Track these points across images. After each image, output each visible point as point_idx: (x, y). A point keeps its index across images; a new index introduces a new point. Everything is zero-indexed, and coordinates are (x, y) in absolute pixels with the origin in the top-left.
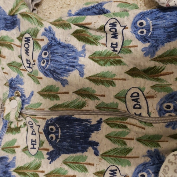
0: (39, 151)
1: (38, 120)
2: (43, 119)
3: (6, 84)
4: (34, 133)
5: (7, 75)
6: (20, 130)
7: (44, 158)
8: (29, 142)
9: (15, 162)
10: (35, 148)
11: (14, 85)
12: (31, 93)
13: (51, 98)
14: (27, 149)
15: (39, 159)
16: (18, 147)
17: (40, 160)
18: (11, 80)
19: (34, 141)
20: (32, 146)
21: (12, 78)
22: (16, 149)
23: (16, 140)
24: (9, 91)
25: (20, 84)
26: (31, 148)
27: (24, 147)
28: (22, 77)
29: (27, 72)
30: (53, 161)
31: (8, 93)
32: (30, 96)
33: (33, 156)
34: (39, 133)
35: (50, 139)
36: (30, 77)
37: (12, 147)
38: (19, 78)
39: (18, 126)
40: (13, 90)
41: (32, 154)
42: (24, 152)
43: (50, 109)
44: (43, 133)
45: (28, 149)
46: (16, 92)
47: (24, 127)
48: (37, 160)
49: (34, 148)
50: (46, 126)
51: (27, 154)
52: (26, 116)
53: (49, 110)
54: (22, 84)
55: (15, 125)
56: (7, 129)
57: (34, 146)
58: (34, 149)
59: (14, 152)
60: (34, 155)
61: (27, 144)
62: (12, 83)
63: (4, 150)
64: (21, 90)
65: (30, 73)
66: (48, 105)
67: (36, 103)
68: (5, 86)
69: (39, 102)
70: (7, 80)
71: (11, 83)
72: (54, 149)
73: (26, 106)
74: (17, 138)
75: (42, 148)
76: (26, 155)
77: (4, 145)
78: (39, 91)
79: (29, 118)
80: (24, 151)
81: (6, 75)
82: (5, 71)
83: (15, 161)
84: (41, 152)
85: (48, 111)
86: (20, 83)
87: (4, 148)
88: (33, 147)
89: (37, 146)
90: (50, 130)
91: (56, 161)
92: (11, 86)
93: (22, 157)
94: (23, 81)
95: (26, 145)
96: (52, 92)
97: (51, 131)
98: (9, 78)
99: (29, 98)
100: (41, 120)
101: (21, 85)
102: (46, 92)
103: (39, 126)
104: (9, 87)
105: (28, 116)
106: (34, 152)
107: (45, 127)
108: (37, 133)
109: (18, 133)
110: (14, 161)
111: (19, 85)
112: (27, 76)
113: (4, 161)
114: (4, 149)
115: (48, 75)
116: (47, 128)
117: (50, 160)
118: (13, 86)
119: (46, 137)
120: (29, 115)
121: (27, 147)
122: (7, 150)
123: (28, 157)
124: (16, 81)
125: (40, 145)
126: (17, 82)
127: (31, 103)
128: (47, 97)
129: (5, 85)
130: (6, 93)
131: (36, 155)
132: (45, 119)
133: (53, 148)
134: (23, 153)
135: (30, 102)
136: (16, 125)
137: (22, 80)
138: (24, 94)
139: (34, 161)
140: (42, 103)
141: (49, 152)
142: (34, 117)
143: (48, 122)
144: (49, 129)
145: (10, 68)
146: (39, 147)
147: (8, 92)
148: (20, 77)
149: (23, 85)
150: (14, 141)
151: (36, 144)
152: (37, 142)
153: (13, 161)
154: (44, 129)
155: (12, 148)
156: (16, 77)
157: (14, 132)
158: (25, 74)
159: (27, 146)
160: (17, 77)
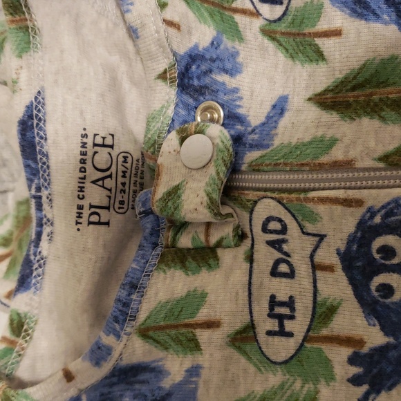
0: (308, 345)
1: (321, 209)
2: (347, 203)
3: (165, 72)
4: (283, 268)
5: (175, 31)
6: (216, 258)
7: (330, 377)
8: (261, 308)
9: (195, 391)
10: (290, 335)
11: (199, 78)
12: (274, 107)
13: (383, 114)
14: (251, 334)
15: (305, 381)
16: (211, 325)
17: (309, 386)
18: (190, 56)
19: (282, 304)
20: (273, 325)
21: (196, 46)
22: (203, 335)
23: (203, 296)
24: (177, 105)
25: (226, 71)
26: (269, 333)
27: (238, 325)
28: (237, 44)
29: (258, 23)
30: (378, 392)
31: (170, 112)
32: (269, 118)
33: (278, 368)
34: (315, 267)
35: (376, 294)
36: (273, 39)
37: (187, 326)
38: (222, 47)
39: (207, 241)
40: (191, 101)
41: (273, 358)
42: (239, 349)
43: (385, 158)
44: (339, 267)
45: (255, 336)
46: (202, 106)
47: (237, 245)
48: (298, 384)
49: (282, 333)
50: (359, 234)
51: (249, 358)
52: (252, 195)
53: (381, 165)
54: (232, 72)
55: (193, 239)
56: (159, 251)
57: (281, 325)
58: (283, 339)
59: (194, 346)
60: (285, 362)
61: (251, 312)
62: (194, 67)
63: (151, 338)
64: (226, 98)
65: (274, 27)
66: (372, 144)
67: (307, 139)
68: (160, 82)
69: (320, 134)
70: (175, 54)
71: (187, 68)
72: (391, 340)
73: (251, 156)
74: (208, 290)
75: (325, 332)
76: (243, 360)
77: (148, 317)
78: (319, 89)
79: (273, 203)
80: (237, 344)
81: (172, 31)
82: (169, 14)
83: (196, 383)
84: (321, 350)
85: (375, 170)
86: (228, 66)
87: (148, 329)
88: (277, 329)
89: (298, 326)
90: (377, 256)
91: (394, 392)
92: (186, 81)
93: (226, 370)
94: (240, 59)
95: (247, 320)
96: (389, 89)
97: (382, 258)
98: (183, 47)
99: (263, 124)
100: (338, 209)
101: (232, 75)
102: (356, 93)
103: (322, 237)
104: (179, 86)
105: (269, 194)
106: (282, 348)
107: (351, 240)
108: (303, 269)
109: (210, 267)
110: (191, 382)
111: (222, 78)
112: (260, 37)
113: (143, 382)
114: (151, 333)
115: (375, 14)
116: (360, 246)
117: (365, 388)
118: (196, 82)
119: (350, 288)
120: (273, 190)
121: (252, 326)
122: (162, 336)
123: (252, 369)
124: (213, 61)
125: (316, 321)
126: (215, 65)
127: (277, 142)
128: (361, 112)
129: (163, 76)
130: (161, 112)
131: (294, 362)
132: (359, 203)
133: (386, 334)
134: (231, 351)
135: (272, 138)
136: (202, 238)
137: (234, 55)
138: (241, 111)
139: (282, 387)
140: (338, 136)
141: (365, 350)
142: (298, 199)
143: (372, 217)
144: (374, 251)
145: (190, 8)
146: (308, 330)
147: (172, 107)
148: (227, 43)
149: (238, 77)
150: (197, 298)
151: (292, 317)
152: (298, 305)
153: (186, 381)
154: (343, 249)
155: (184, 330)
156: (212, 43)
157: (191, 264)
158: (251, 28)
159: (252, 321)
160: (215, 44)
